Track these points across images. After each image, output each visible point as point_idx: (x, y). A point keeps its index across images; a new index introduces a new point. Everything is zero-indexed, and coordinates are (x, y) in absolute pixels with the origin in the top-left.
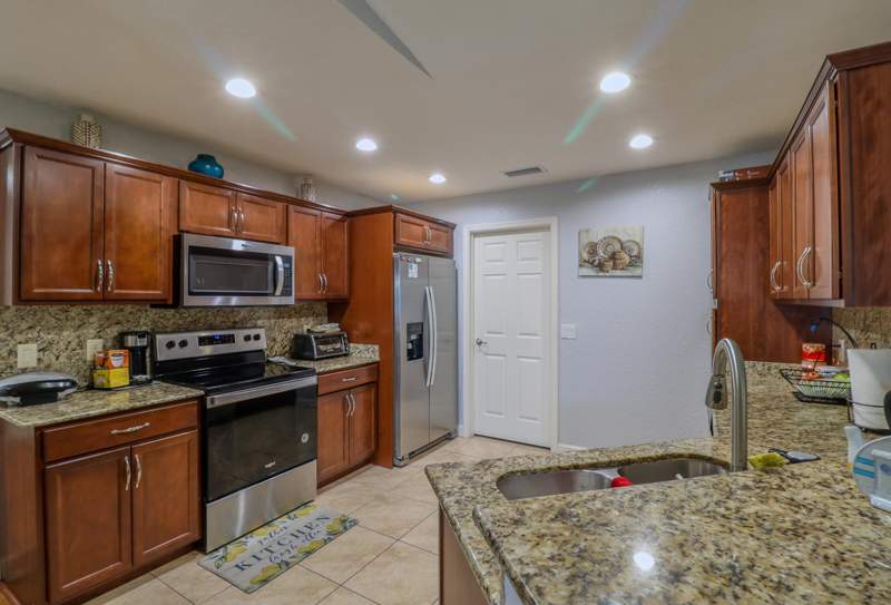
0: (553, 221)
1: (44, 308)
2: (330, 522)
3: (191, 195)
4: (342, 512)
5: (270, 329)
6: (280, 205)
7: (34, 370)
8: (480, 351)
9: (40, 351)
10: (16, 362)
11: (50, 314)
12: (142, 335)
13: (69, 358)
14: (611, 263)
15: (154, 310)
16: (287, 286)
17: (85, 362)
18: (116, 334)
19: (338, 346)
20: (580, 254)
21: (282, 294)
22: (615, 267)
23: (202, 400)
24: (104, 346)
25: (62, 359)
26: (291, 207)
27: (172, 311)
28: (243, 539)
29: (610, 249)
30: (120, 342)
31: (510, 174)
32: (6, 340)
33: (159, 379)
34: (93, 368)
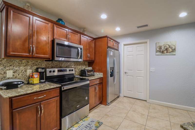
0: (148, 41)
1: (15, 60)
2: (95, 123)
3: (56, 28)
4: (97, 120)
5: (75, 68)
6: (79, 34)
7: (12, 78)
8: (126, 75)
9: (13, 72)
10: (6, 76)
11: (16, 61)
12: (43, 69)
13: (22, 75)
14: (166, 51)
15: (46, 62)
16: (81, 56)
17: (27, 76)
18: (36, 68)
19: (92, 73)
20: (156, 49)
21: (80, 58)
22: (167, 52)
23: (60, 88)
24: (32, 72)
25: (20, 75)
26: (82, 35)
27: (51, 62)
28: (71, 128)
29: (166, 47)
30: (37, 70)
31: (138, 27)
32: (3, 69)
33: (47, 81)
34: (29, 78)
